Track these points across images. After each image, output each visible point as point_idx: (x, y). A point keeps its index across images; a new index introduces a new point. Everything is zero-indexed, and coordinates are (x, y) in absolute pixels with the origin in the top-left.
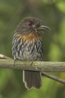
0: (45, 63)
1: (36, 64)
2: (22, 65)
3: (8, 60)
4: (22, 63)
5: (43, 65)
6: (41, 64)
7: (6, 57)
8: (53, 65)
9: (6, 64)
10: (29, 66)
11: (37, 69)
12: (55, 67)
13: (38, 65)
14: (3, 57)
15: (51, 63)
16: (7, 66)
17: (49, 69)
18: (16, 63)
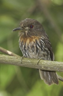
0: (51, 62)
1: (43, 63)
2: (29, 63)
3: (16, 57)
4: (29, 61)
5: (49, 64)
6: (48, 63)
7: (14, 54)
8: (59, 65)
9: (14, 61)
10: (36, 64)
11: (43, 67)
12: (60, 67)
13: (45, 64)
14: (12, 54)
15: (57, 63)
16: (15, 62)
17: (54, 69)
18: (23, 60)
